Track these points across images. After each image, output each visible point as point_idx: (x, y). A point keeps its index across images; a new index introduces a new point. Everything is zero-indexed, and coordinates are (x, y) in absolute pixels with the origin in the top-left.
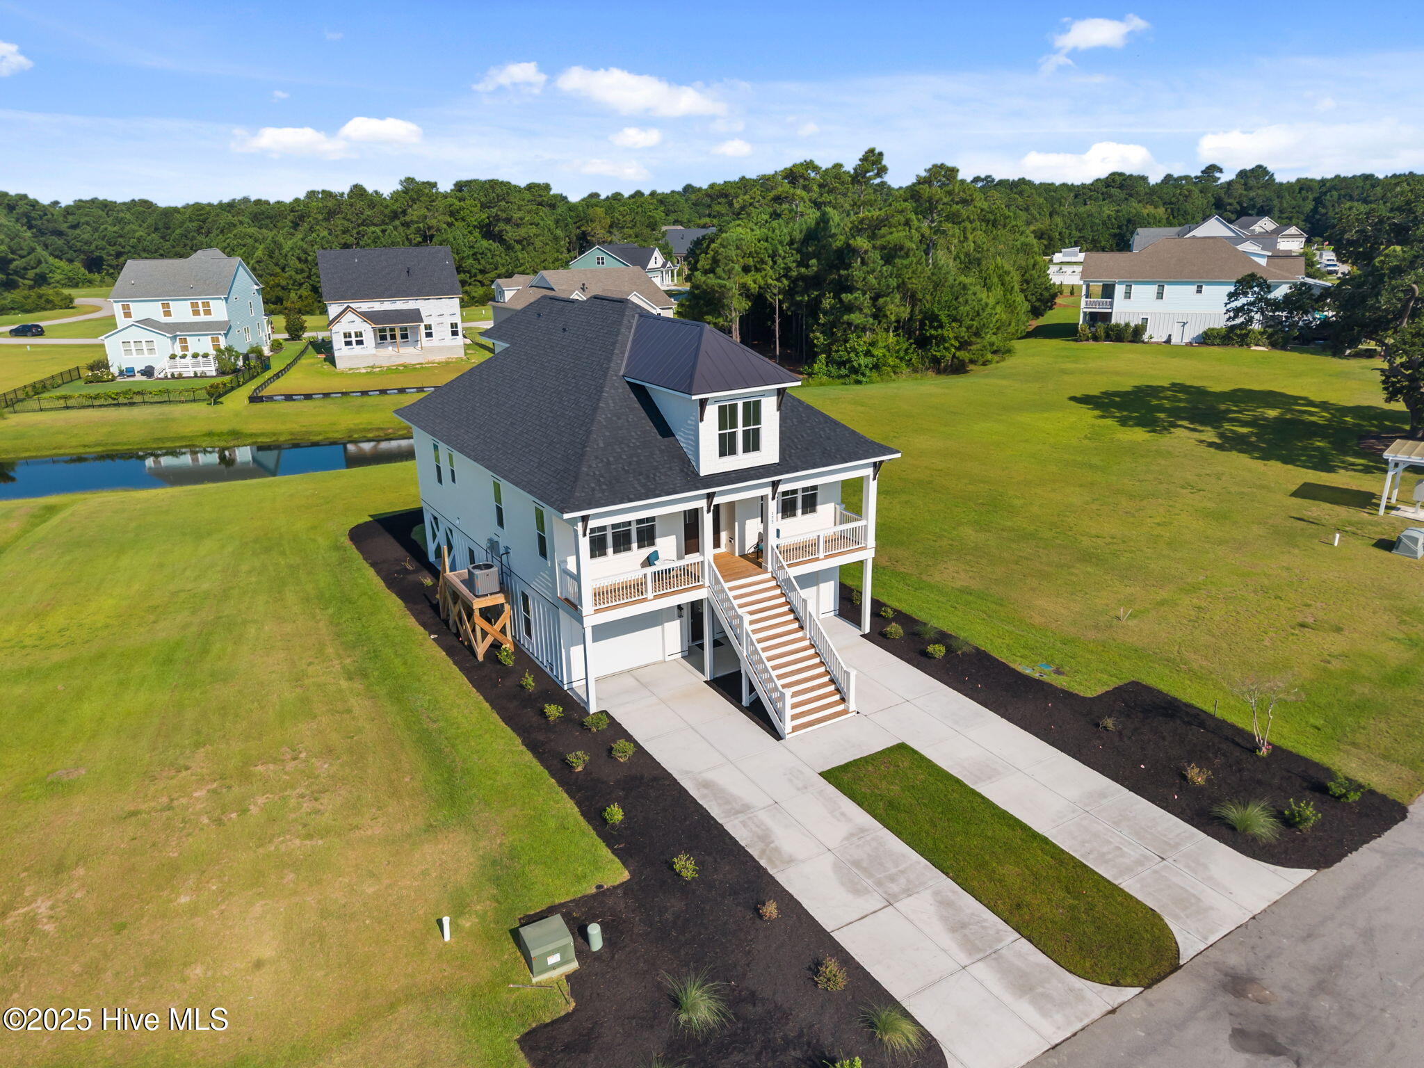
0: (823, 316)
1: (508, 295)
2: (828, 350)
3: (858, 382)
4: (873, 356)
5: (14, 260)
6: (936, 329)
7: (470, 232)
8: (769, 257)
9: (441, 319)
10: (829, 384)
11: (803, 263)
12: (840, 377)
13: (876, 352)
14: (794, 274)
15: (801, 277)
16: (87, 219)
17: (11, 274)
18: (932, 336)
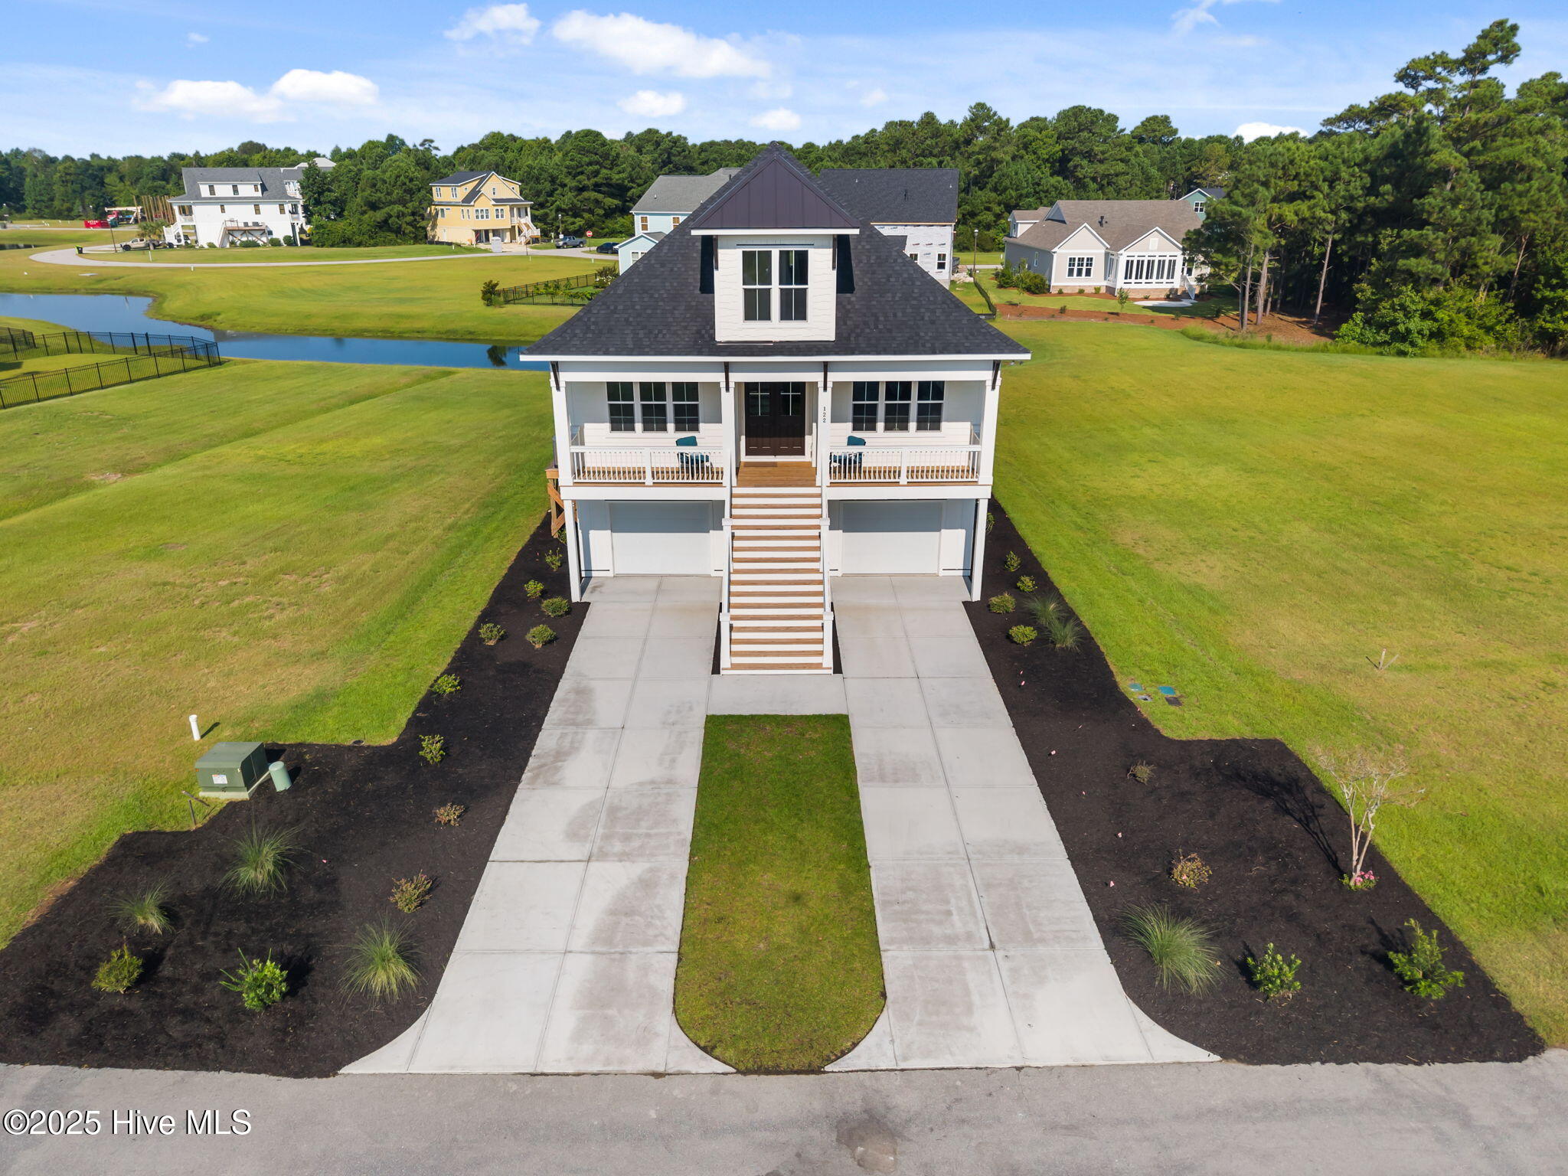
0: (1377, 260)
1: (1022, 229)
2: (1372, 307)
3: (1402, 353)
4: (1436, 320)
5: (632, 187)
6: (1553, 288)
7: (1039, 167)
8: (1324, 180)
9: (928, 249)
10: (1360, 352)
11: (1371, 190)
12: (1375, 344)
13: (1440, 315)
14: (1360, 205)
15: (1370, 210)
16: (715, 156)
17: (628, 201)
18: (1545, 299)
